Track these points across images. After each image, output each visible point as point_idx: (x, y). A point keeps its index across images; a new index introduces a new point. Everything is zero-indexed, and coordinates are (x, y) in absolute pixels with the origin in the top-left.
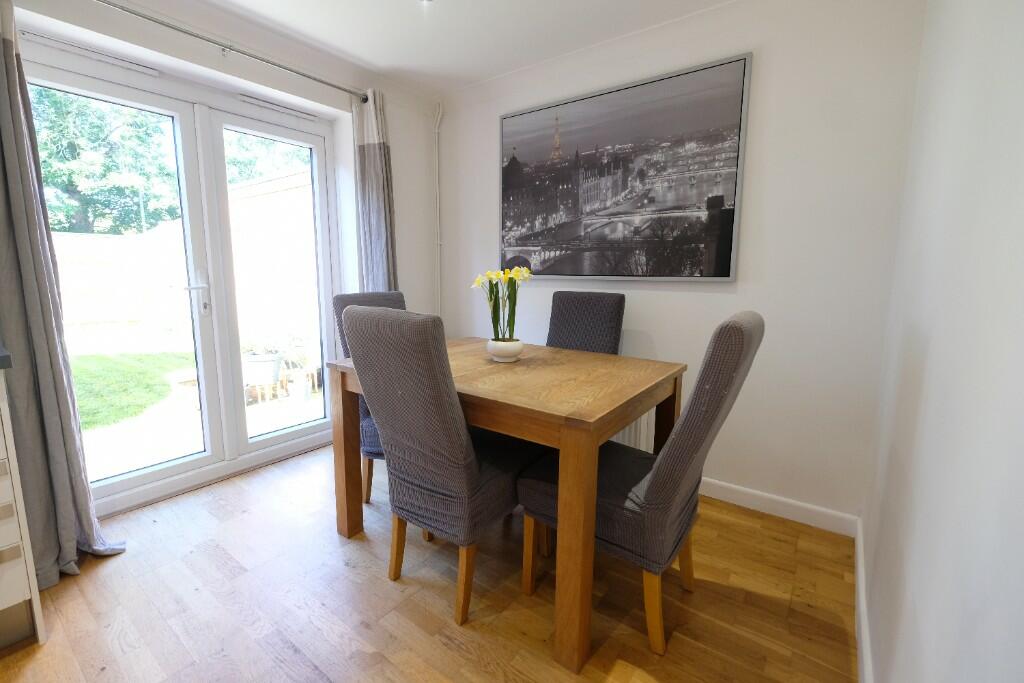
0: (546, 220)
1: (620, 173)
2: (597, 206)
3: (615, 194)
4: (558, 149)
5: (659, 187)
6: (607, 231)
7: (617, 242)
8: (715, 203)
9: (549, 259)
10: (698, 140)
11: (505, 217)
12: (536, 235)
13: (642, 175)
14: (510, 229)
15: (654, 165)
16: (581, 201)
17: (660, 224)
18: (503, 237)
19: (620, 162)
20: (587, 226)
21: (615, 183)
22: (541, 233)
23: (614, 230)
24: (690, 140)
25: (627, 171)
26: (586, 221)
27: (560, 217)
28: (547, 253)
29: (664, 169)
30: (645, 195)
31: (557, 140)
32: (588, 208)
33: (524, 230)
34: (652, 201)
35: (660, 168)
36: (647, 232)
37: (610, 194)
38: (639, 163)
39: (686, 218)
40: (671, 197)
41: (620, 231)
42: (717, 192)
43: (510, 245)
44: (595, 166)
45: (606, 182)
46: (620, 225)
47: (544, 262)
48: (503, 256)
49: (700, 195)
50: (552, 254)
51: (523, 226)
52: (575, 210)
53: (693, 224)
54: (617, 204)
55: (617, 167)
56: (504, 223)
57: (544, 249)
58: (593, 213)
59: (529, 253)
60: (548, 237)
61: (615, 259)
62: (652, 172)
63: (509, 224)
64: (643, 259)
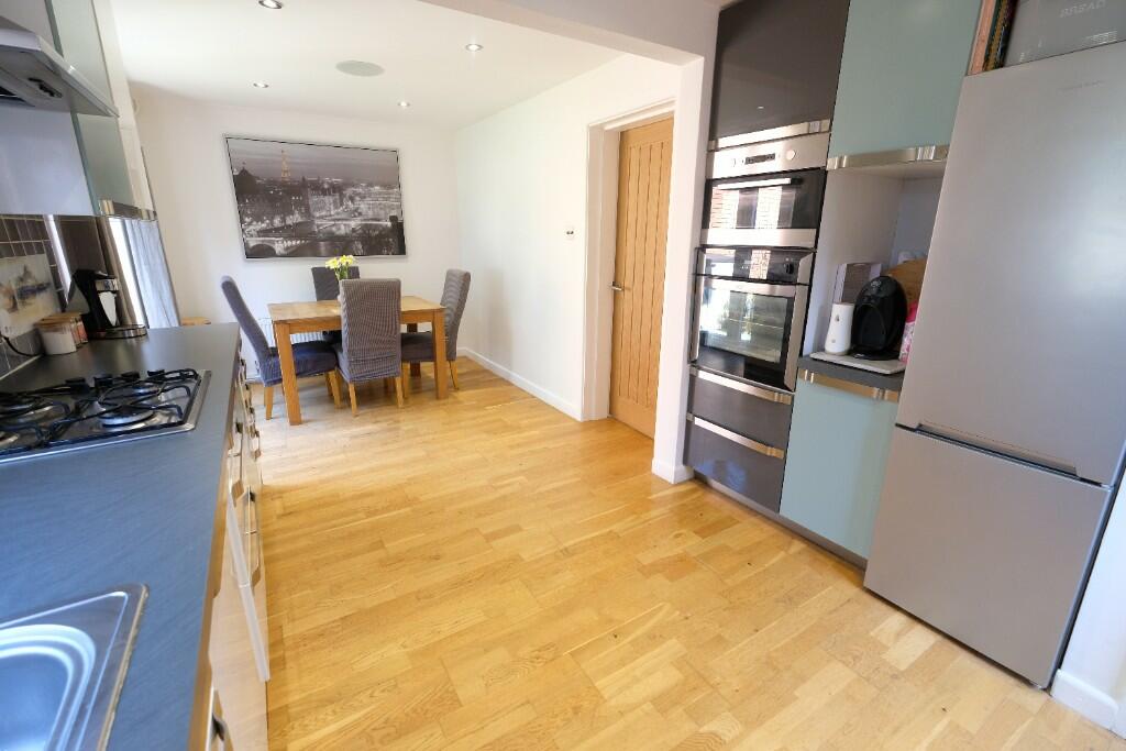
0: (284, 220)
1: (337, 197)
2: (324, 213)
3: (336, 208)
4: (287, 171)
5: (363, 207)
6: (334, 229)
7: (342, 236)
8: (393, 219)
9: (292, 247)
10: (381, 186)
11: (242, 214)
12: (277, 229)
13: (352, 199)
14: (250, 224)
15: (359, 194)
16: (312, 210)
17: (366, 227)
18: (243, 230)
19: (336, 189)
20: (318, 226)
21: (335, 202)
22: (282, 228)
23: (339, 229)
24: (377, 185)
25: (342, 196)
26: (318, 222)
27: (295, 218)
28: (289, 243)
29: (365, 197)
30: (356, 210)
31: (286, 167)
32: (317, 214)
33: (263, 225)
34: (360, 214)
35: (363, 197)
36: (360, 231)
37: (332, 207)
38: (349, 192)
39: (381, 225)
40: (370, 214)
41: (343, 230)
42: (394, 213)
43: (252, 236)
44: (318, 188)
45: (328, 199)
46: (343, 227)
47: (287, 248)
48: (246, 245)
49: (386, 214)
50: (294, 243)
51: (263, 222)
52: (308, 213)
53: (385, 228)
54: (338, 214)
55: (334, 192)
56: (242, 222)
57: (286, 238)
58: (322, 217)
59: (273, 242)
60: (287, 231)
61: (340, 245)
62: (358, 198)
63: (247, 220)
64: (360, 246)
